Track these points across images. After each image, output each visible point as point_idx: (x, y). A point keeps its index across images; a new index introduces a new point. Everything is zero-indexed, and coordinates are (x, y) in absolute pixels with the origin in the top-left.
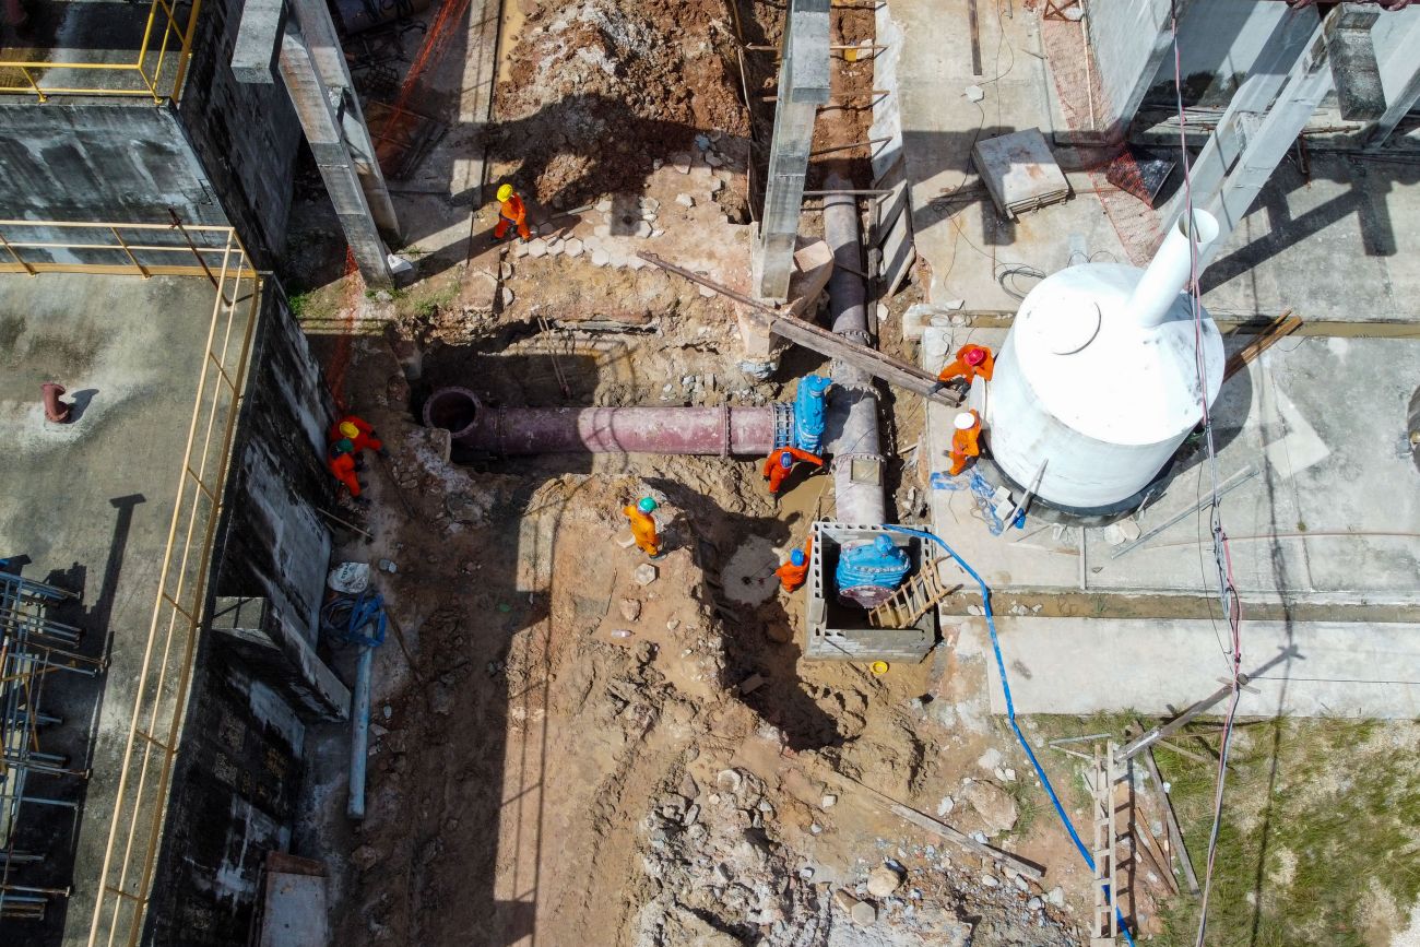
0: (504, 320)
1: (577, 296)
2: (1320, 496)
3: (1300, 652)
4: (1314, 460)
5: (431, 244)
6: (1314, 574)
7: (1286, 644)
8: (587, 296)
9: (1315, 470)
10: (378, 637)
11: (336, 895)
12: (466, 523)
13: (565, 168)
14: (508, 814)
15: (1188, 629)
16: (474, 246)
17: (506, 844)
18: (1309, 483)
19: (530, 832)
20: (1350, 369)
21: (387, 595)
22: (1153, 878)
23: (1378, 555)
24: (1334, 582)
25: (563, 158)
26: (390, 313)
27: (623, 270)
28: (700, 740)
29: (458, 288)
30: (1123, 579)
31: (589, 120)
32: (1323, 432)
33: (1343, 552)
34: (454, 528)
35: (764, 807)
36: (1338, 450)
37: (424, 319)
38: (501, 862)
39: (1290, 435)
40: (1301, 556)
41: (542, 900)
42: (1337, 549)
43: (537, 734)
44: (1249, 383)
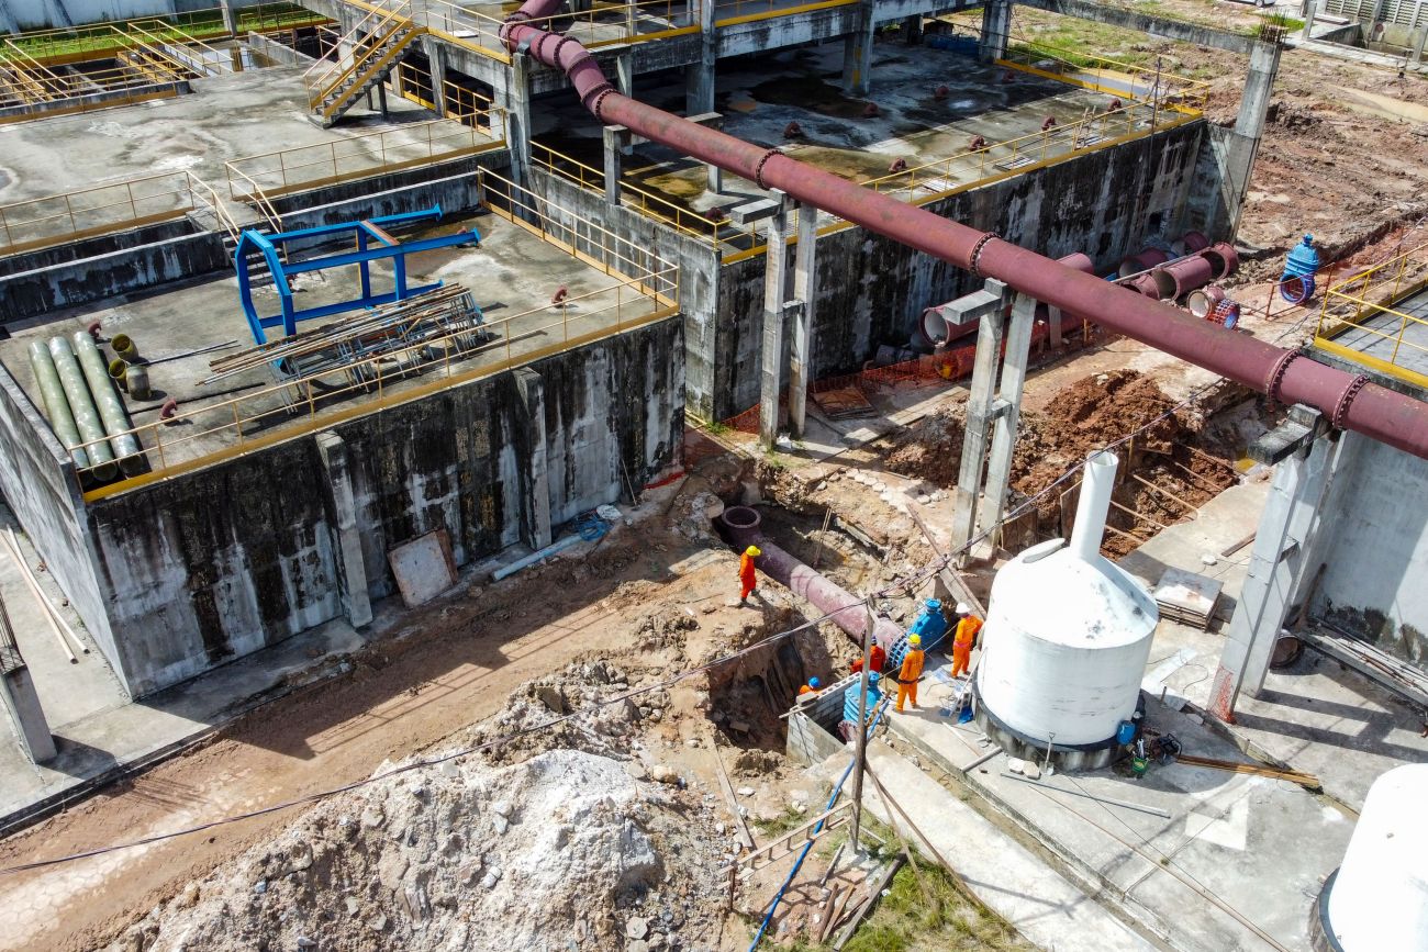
0: (810, 498)
1: (857, 506)
2: (1203, 862)
3: (1074, 914)
4: (1224, 843)
5: (809, 446)
6: (1140, 887)
7: (1069, 903)
8: (861, 510)
9: (1218, 849)
10: (589, 539)
11: (448, 594)
12: (683, 533)
13: (915, 452)
14: (548, 628)
15: (1009, 845)
16: (829, 459)
17: (532, 636)
18: (1204, 851)
19: (547, 640)
20: (1325, 829)
21: (614, 530)
22: (816, 918)
23: (1209, 919)
24: (1151, 903)
25: (916, 448)
26: (757, 456)
27: (893, 509)
28: (667, 671)
29: (800, 466)
30: (995, 788)
31: (942, 432)
32: (1253, 837)
33: (1181, 896)
34: (675, 530)
35: (657, 712)
36: (1253, 854)
37: (772, 470)
38: (520, 640)
39: (1223, 822)
40: (1142, 874)
41: (515, 664)
42: (1178, 892)
43: (602, 615)
44: (1226, 781)
